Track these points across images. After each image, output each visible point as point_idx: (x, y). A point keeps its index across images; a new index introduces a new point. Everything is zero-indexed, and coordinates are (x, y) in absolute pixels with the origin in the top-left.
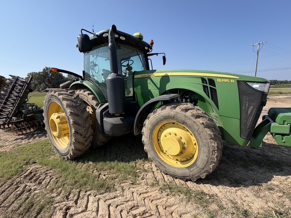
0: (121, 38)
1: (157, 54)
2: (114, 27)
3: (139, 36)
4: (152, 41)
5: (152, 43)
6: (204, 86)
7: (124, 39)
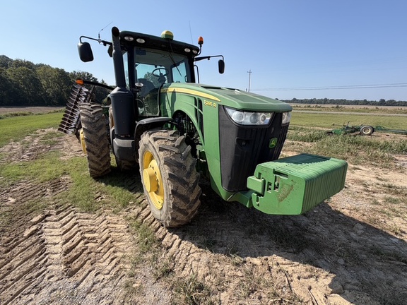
0: (138, 40)
1: (209, 58)
2: (115, 31)
3: (166, 35)
4: (201, 38)
5: (201, 42)
6: (196, 110)
7: (143, 41)
